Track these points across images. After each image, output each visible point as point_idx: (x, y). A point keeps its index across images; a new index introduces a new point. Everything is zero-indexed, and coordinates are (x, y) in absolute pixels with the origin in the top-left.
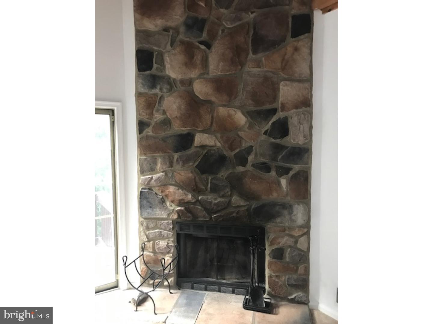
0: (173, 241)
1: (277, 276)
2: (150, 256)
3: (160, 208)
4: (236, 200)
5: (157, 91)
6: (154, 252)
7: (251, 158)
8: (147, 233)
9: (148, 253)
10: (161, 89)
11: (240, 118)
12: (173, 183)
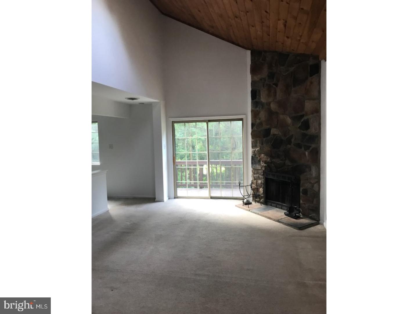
0: (263, 181)
1: (304, 204)
2: (254, 186)
3: (258, 165)
4: (288, 162)
5: (258, 109)
6: (256, 185)
7: (293, 140)
8: (254, 176)
9: (254, 185)
10: (259, 108)
11: (289, 121)
12: (263, 152)
